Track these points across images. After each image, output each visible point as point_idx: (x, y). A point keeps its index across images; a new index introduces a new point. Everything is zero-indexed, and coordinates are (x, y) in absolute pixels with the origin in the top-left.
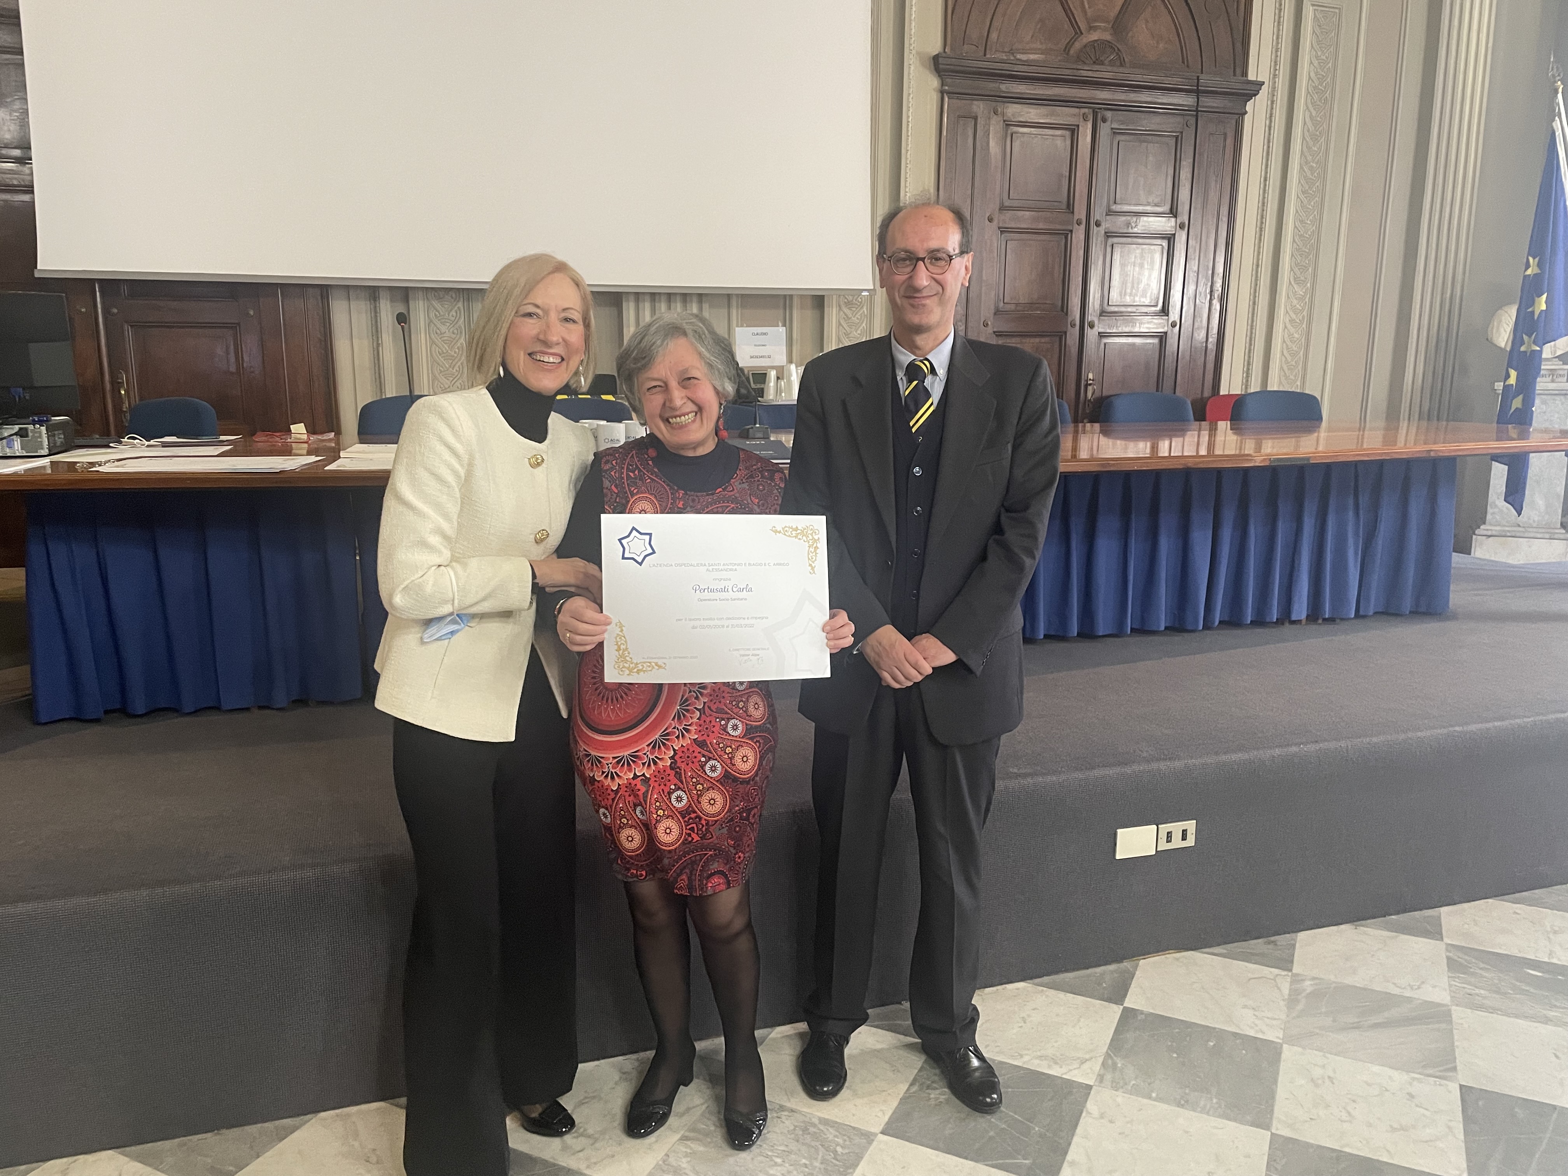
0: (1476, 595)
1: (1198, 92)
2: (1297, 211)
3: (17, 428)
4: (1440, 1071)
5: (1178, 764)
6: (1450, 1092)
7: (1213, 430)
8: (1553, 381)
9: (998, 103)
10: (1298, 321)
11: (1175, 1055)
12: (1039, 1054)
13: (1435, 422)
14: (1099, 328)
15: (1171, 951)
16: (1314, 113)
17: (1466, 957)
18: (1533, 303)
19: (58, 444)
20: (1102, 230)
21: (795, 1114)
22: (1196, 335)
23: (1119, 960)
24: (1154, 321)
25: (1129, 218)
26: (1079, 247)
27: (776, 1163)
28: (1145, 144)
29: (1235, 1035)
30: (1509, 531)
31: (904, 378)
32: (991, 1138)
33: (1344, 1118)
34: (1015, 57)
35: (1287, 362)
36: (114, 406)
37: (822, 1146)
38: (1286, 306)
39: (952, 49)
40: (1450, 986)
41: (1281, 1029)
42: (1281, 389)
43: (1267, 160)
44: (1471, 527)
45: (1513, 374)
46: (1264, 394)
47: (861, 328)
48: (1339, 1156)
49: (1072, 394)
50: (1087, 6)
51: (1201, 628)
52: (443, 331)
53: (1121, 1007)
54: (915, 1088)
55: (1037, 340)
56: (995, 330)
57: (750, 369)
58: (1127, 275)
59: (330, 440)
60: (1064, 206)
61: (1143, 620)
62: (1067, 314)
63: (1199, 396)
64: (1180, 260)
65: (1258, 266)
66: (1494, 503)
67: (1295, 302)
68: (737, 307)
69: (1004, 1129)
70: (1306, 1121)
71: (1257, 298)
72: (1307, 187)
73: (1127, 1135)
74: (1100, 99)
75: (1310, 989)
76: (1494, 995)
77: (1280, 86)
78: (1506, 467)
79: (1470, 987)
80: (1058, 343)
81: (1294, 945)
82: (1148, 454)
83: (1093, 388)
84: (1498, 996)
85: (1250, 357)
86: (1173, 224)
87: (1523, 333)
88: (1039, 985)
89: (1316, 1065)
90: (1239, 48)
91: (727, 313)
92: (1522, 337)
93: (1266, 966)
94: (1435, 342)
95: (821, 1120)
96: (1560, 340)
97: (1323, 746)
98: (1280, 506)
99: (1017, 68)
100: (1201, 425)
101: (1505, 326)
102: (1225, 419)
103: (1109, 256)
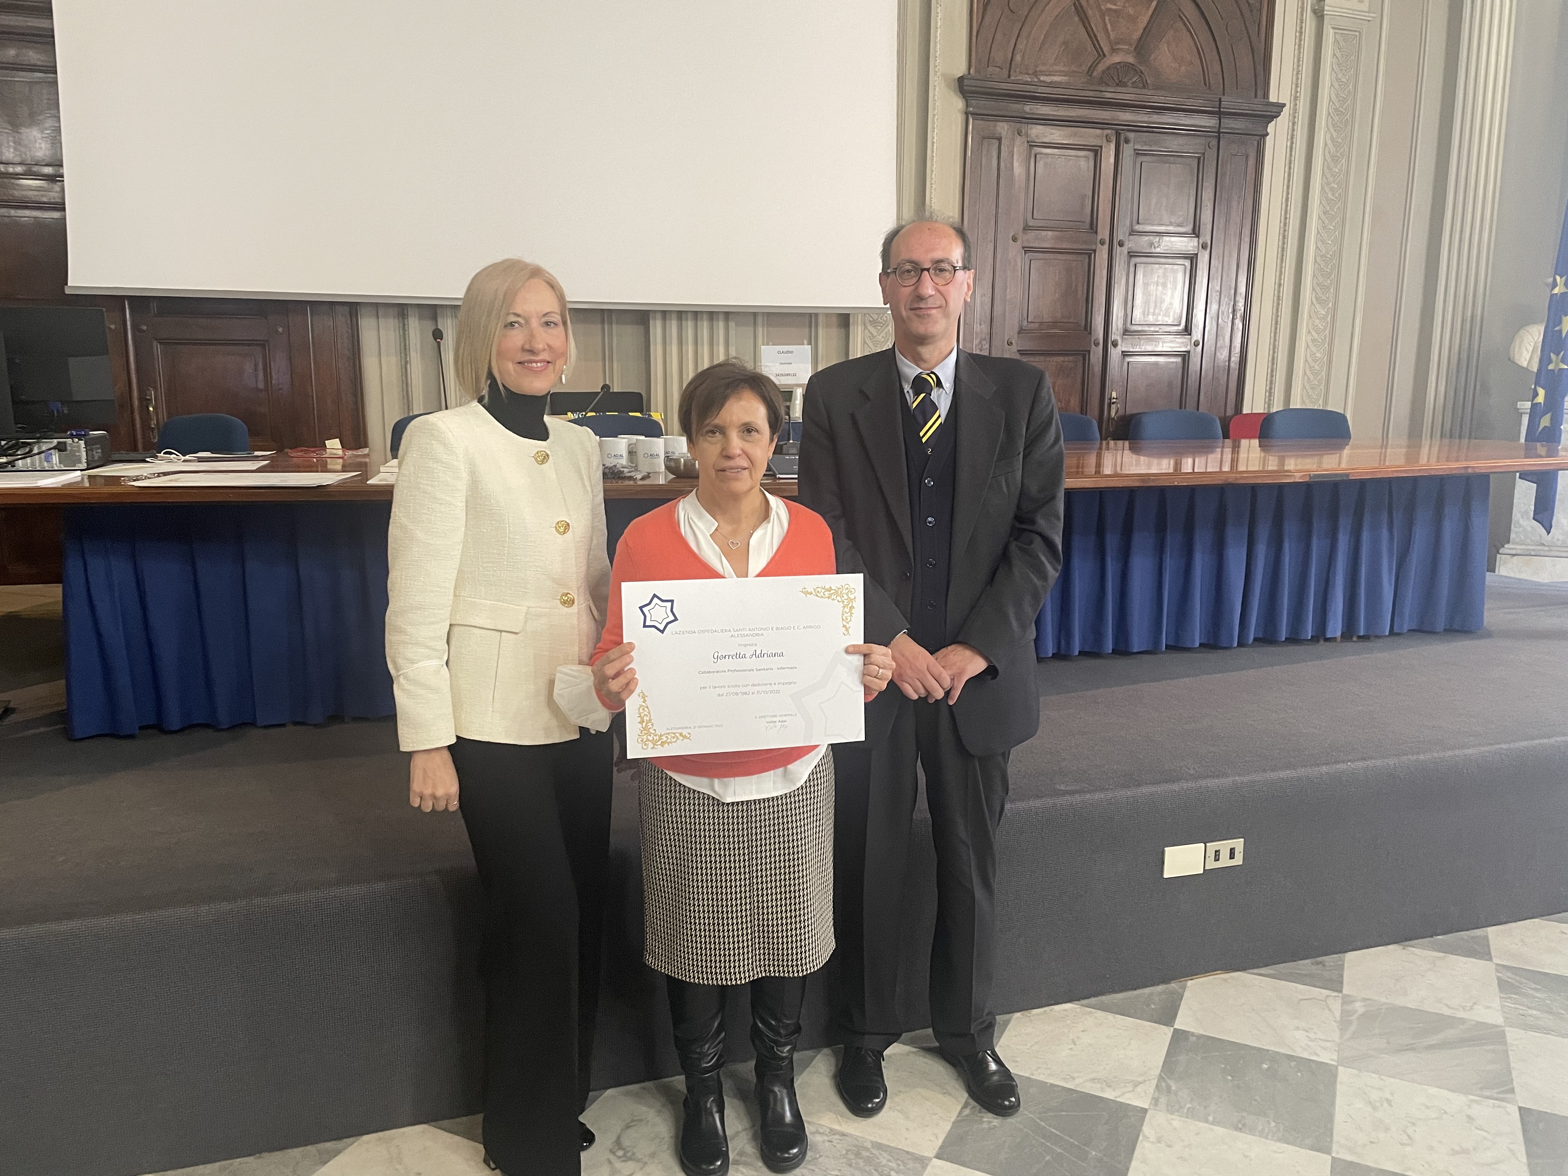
0: (1509, 613)
1: (1220, 114)
2: (1318, 232)
3: (55, 441)
4: (1498, 1093)
5: (1227, 781)
6: (1509, 1114)
7: (1236, 448)
9: (1023, 125)
10: (1320, 341)
11: (1230, 1078)
12: (1092, 1076)
13: (1457, 440)
14: (1123, 347)
15: (1218, 972)
16: (1335, 135)
17: (1518, 978)
18: (1560, 323)
19: (96, 458)
20: (1125, 250)
21: (846, 1137)
22: (1218, 354)
23: (1165, 981)
24: (1177, 340)
25: (1152, 238)
26: (1103, 267)
28: (1168, 165)
29: (1290, 1058)
30: (1533, 550)
31: (911, 392)
32: (1047, 1162)
33: (1406, 1142)
34: (1039, 79)
35: (1309, 381)
36: (142, 423)
37: (876, 1170)
38: (1307, 325)
39: (977, 71)
40: (1503, 1006)
41: (1335, 1050)
42: (1304, 407)
43: (1289, 181)
44: (1494, 546)
45: (1541, 392)
46: (1288, 412)
49: (1097, 413)
50: (1110, 29)
51: (1236, 645)
53: (1172, 1029)
54: (967, 1111)
55: (1061, 358)
56: (1019, 349)
58: (1150, 295)
59: (363, 456)
60: (1088, 226)
61: (1177, 637)
62: (1090, 333)
63: (1223, 413)
64: (1202, 280)
65: (1280, 285)
66: (1518, 521)
67: (1317, 321)
68: (763, 325)
69: (1059, 1154)
70: (1365, 1145)
71: (1279, 318)
72: (1328, 208)
73: (1186, 1160)
74: (1123, 121)
75: (1361, 1010)
76: (1547, 1015)
77: (1301, 110)
78: (1535, 485)
79: (1523, 1008)
80: (1081, 362)
81: (1343, 965)
82: (1171, 471)
83: (1117, 406)
84: (1551, 1017)
85: (1272, 376)
86: (1196, 244)
87: (1551, 351)
88: (1087, 1007)
89: (1373, 1088)
90: (1260, 68)
91: (752, 331)
92: (1550, 356)
93: (1315, 986)
94: (1456, 361)
95: (872, 1142)
97: (1372, 763)
98: (1315, 523)
99: (1041, 90)
100: (1224, 443)
101: (1527, 345)
102: (1250, 437)
103: (1132, 276)
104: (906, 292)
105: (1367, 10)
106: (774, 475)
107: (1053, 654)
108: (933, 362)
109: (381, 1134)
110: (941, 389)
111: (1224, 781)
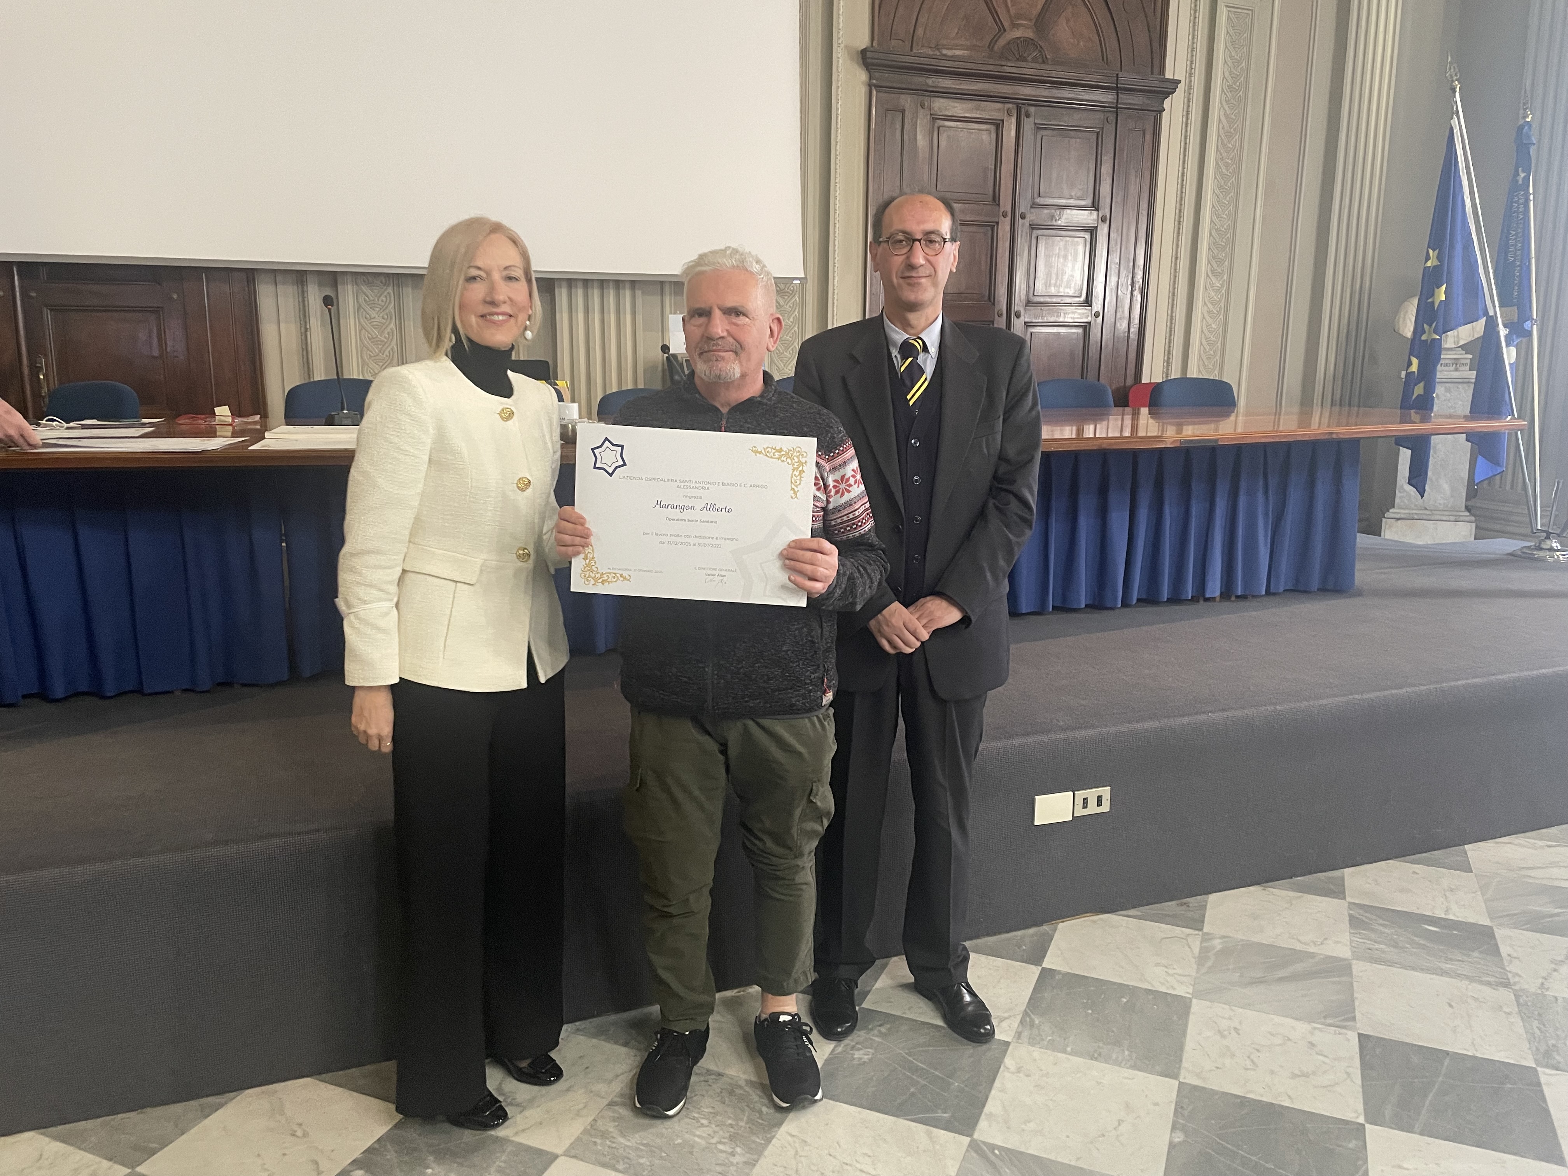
0: (1381, 573)
1: (1117, 89)
2: (1213, 206)
4: (1341, 1021)
5: (1093, 733)
6: (1348, 1040)
7: (1135, 415)
8: (1456, 370)
9: (925, 98)
10: (1215, 312)
11: (1090, 1011)
13: (1347, 408)
14: (1025, 318)
15: (1088, 915)
16: (1229, 111)
17: (1368, 915)
18: (1433, 295)
20: (1027, 222)
22: (1118, 325)
23: (1038, 924)
24: (1078, 311)
25: (1053, 211)
26: (1005, 240)
27: (702, 1124)
28: (1068, 139)
29: (1148, 991)
30: (1416, 514)
31: (898, 356)
32: (913, 1094)
33: (1249, 1067)
34: (941, 52)
35: (1205, 351)
36: (33, 391)
37: (748, 1106)
38: (1203, 298)
39: (879, 44)
40: (1351, 941)
41: (1191, 984)
42: (1201, 377)
43: (1185, 156)
44: (1381, 510)
45: (1415, 361)
46: (1184, 381)
47: (794, 315)
48: (1243, 1102)
50: (1010, 5)
51: (1119, 605)
52: (373, 316)
53: (1040, 968)
58: (1051, 267)
59: (255, 423)
60: (991, 199)
61: (1064, 598)
62: (994, 304)
63: (1122, 385)
64: (1102, 252)
65: (1176, 258)
66: (1401, 487)
67: (1213, 294)
68: (671, 294)
69: (923, 1086)
70: (1211, 1071)
71: (1176, 290)
72: (1223, 183)
73: (1043, 1088)
74: (1023, 95)
75: (1219, 947)
76: (1392, 949)
77: (1196, 86)
78: (1410, 451)
79: (1370, 942)
81: (1206, 906)
82: (1074, 436)
84: (1396, 951)
85: (1170, 347)
86: (1095, 217)
87: (1424, 322)
89: (1223, 1018)
90: (1156, 45)
91: (659, 301)
92: (1423, 327)
93: (1178, 926)
94: (1345, 331)
96: (1460, 329)
97: (1230, 714)
98: (1193, 487)
99: (943, 63)
100: (1124, 410)
101: (1411, 316)
102: (1144, 406)
103: (1034, 248)
104: (898, 261)
108: (920, 328)
109: (264, 1088)
110: (927, 354)
111: (1090, 733)
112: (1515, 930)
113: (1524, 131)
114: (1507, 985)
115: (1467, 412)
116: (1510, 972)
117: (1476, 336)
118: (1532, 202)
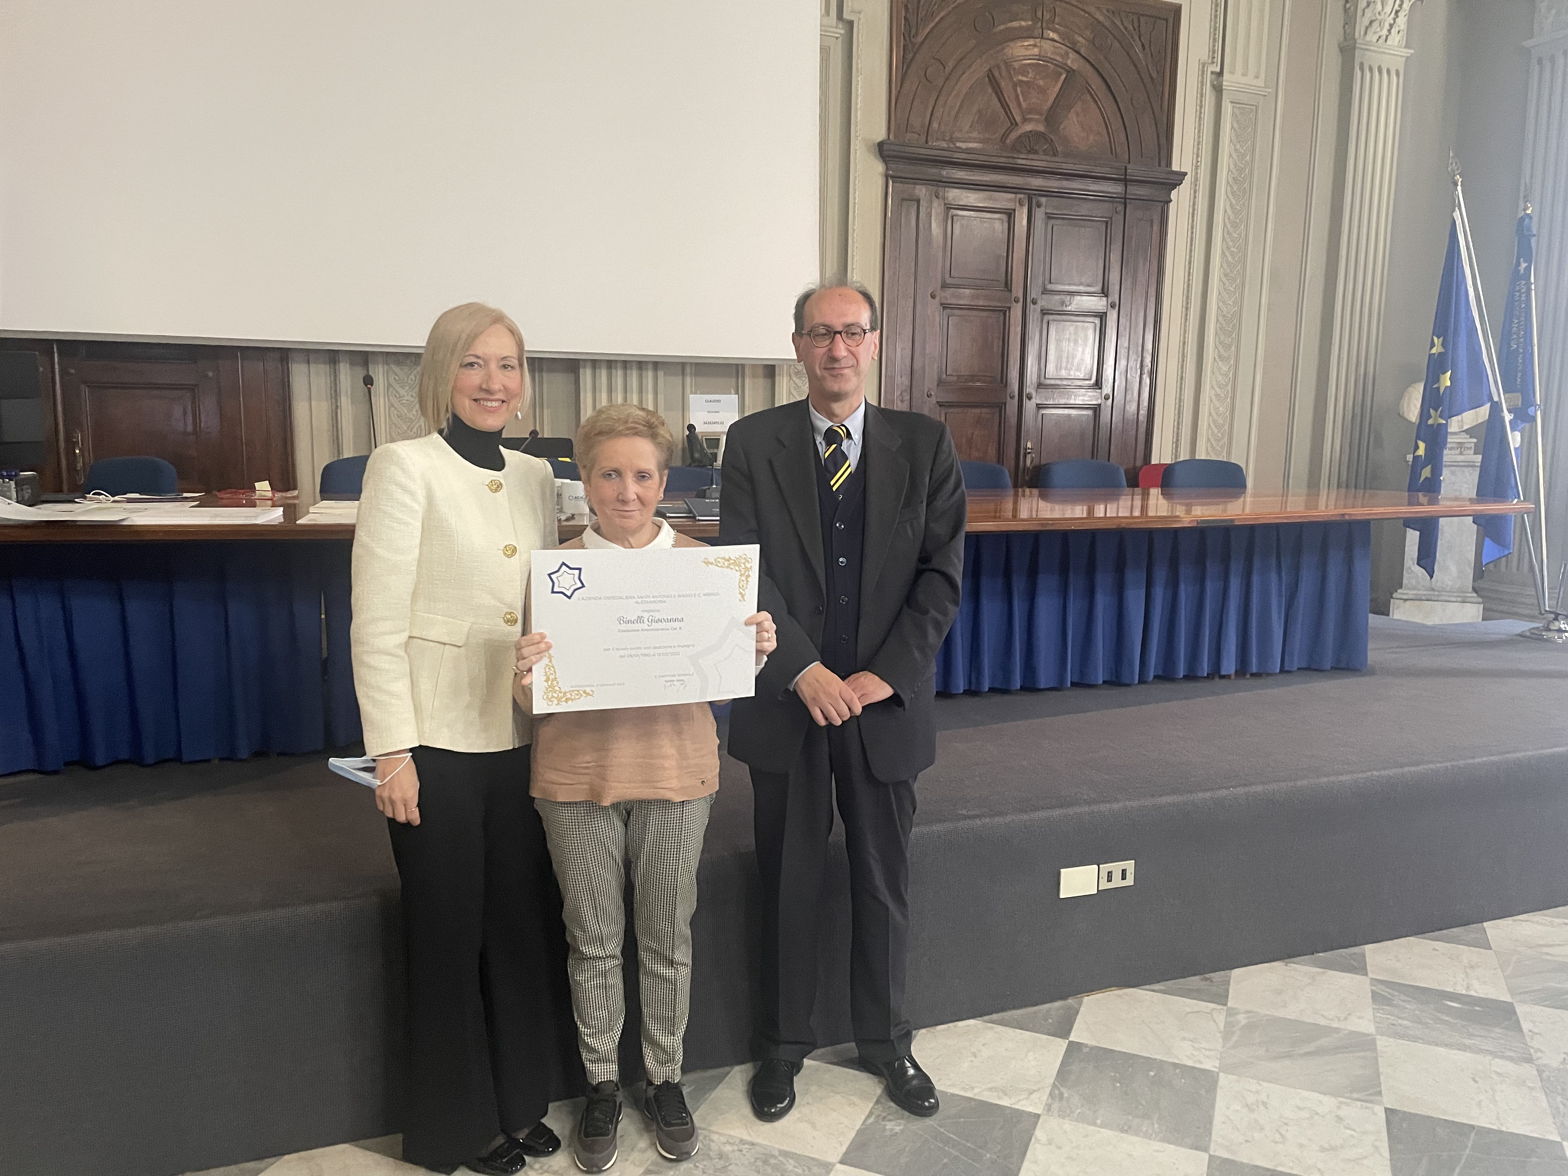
0: (1394, 653)
1: (1125, 181)
2: (1220, 293)
4: (1367, 1095)
6: (1376, 1115)
7: (1145, 496)
8: (1461, 454)
9: (940, 189)
10: (1223, 395)
11: (1118, 1085)
12: (989, 1086)
13: (1353, 491)
14: (1036, 400)
15: (1113, 989)
16: (1234, 202)
17: (1390, 991)
18: (1438, 380)
19: (28, 497)
20: (1038, 308)
21: (755, 1147)
22: (1127, 407)
23: (1064, 998)
24: (1089, 393)
25: (1063, 297)
26: (1017, 323)
28: (1080, 228)
29: (1175, 1065)
30: (1424, 595)
31: (823, 443)
32: (944, 1165)
33: (1278, 1140)
34: (955, 145)
35: (1213, 434)
36: (68, 464)
38: (1211, 381)
39: (895, 137)
40: (1375, 1017)
41: (1217, 1058)
42: (1209, 458)
43: (1191, 245)
44: (1389, 590)
45: (1422, 445)
46: (1193, 463)
49: (1013, 463)
50: (1022, 100)
51: (1136, 682)
52: (402, 394)
53: (1067, 1041)
54: (871, 1120)
55: (978, 411)
56: (938, 400)
57: (703, 434)
58: (1062, 351)
59: (293, 497)
60: (1002, 284)
61: (1082, 673)
62: (1006, 385)
63: (1131, 465)
64: (1111, 337)
65: (1184, 343)
66: (1410, 568)
67: (1220, 378)
68: (691, 375)
69: (956, 1157)
70: (1241, 1144)
71: (1184, 374)
72: (1229, 271)
73: (1074, 1160)
74: (1035, 186)
75: (1244, 1022)
76: (1415, 1025)
77: (1202, 178)
78: (1419, 533)
79: (1393, 1018)
80: (998, 414)
81: (1229, 981)
82: (1085, 516)
83: (1032, 456)
84: (1420, 1026)
85: (1178, 429)
86: (1105, 303)
87: (1430, 407)
88: (988, 1022)
89: (1251, 1092)
90: (1163, 141)
91: (681, 381)
92: (1429, 411)
93: (1202, 1000)
94: (1350, 416)
95: (780, 1151)
96: (1464, 414)
97: (1253, 789)
98: (1208, 566)
99: (956, 155)
100: (1133, 491)
101: (1415, 402)
102: (1156, 486)
103: (1045, 332)
104: (820, 351)
105: (1263, 85)
106: (694, 517)
107: (964, 691)
109: (303, 1154)
111: (1116, 806)
112: (1536, 1007)
113: (1525, 223)
114: (1529, 1060)
115: (1473, 494)
116: (1532, 1047)
117: (1480, 421)
118: (1533, 292)
